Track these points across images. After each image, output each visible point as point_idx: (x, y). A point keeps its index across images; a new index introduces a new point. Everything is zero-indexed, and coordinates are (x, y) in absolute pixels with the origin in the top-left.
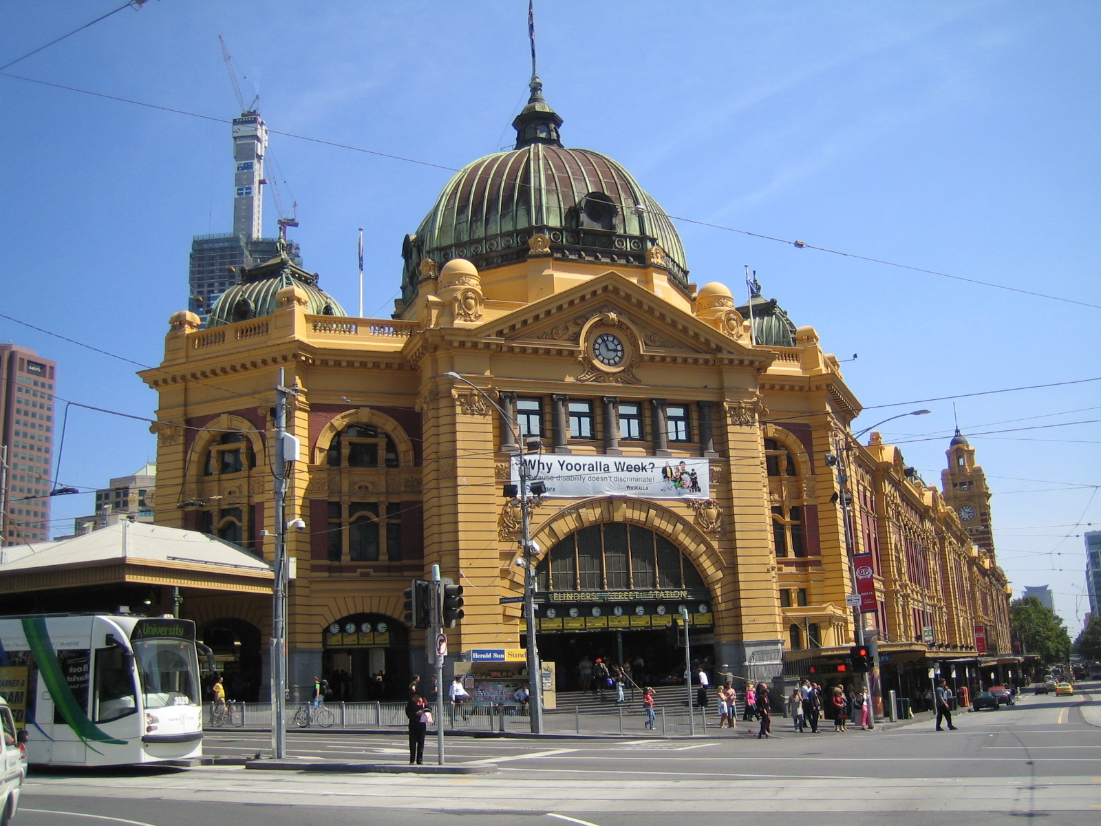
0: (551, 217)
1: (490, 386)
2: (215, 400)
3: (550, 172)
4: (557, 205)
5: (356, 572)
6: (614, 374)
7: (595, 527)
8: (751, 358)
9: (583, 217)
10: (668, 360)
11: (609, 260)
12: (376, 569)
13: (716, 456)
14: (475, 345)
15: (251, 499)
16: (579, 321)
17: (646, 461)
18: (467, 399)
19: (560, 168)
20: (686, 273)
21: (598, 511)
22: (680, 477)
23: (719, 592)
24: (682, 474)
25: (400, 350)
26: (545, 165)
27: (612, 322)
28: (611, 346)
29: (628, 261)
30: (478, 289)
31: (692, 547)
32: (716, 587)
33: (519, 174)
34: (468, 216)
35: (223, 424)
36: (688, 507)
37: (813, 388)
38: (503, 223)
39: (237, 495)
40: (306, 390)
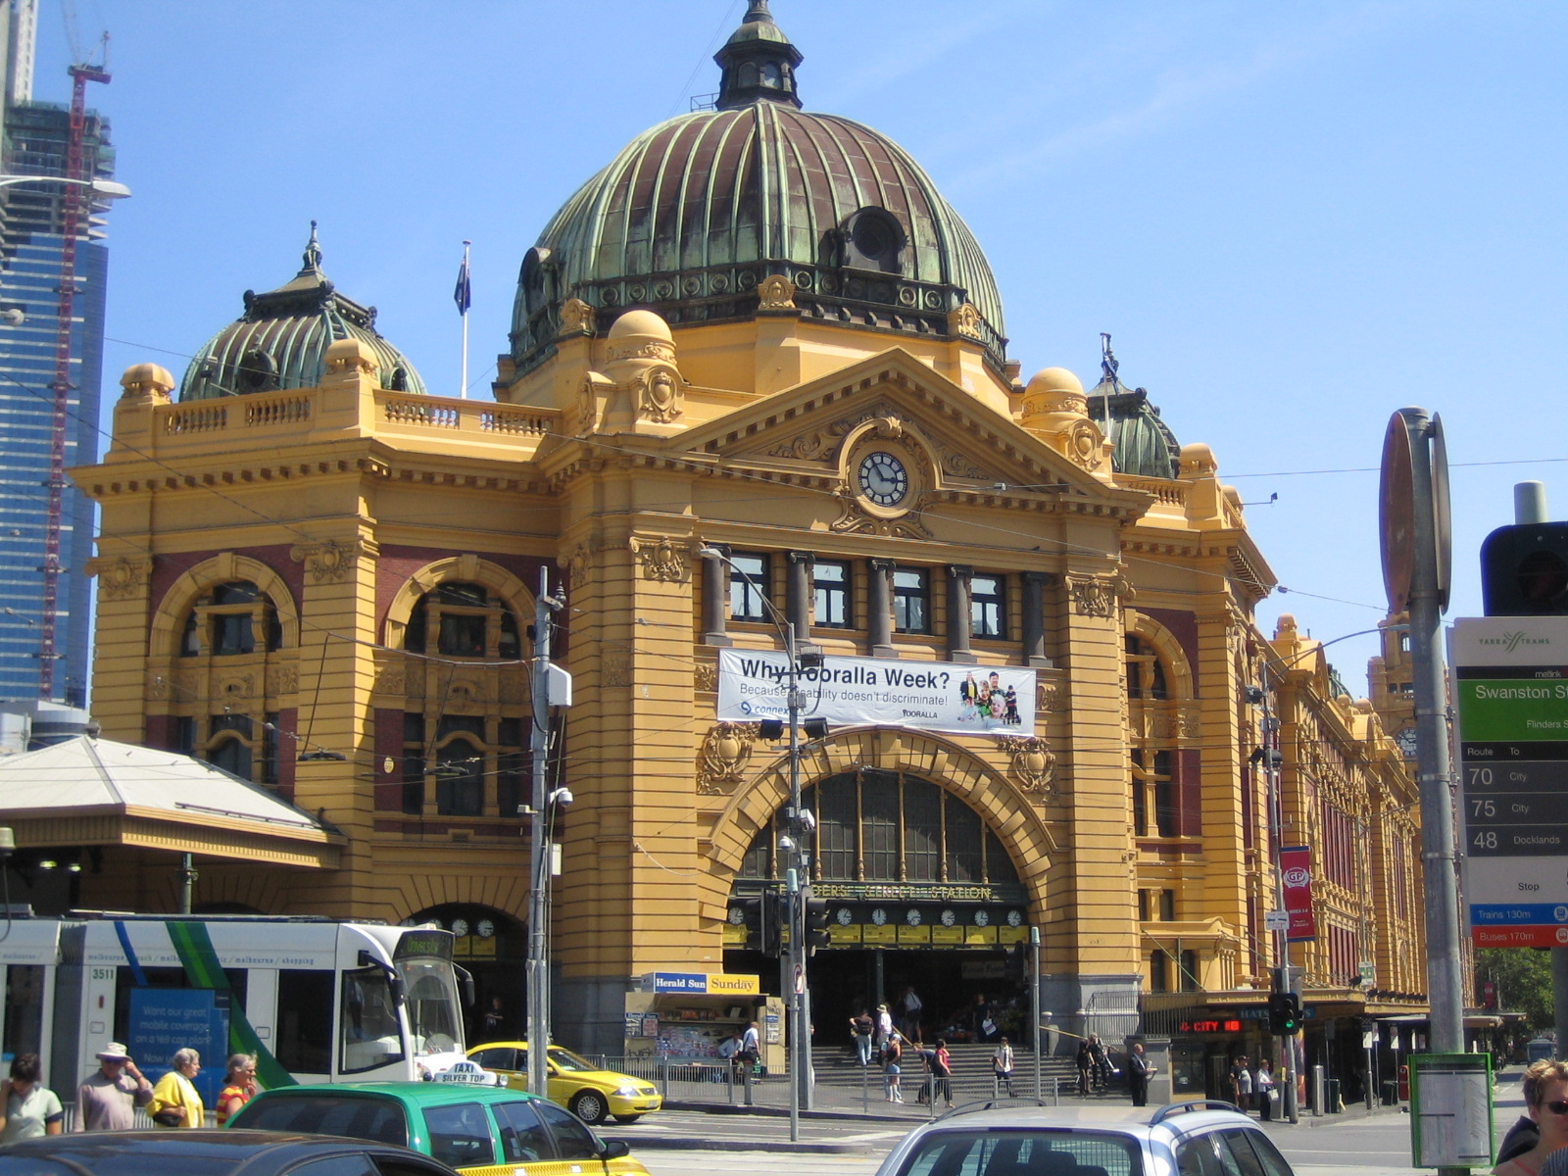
0: (797, 245)
1: (691, 534)
2: (207, 527)
3: (794, 165)
4: (806, 225)
5: (446, 833)
6: (890, 520)
7: (849, 776)
8: (1113, 504)
9: (851, 249)
10: (981, 501)
11: (886, 325)
12: (479, 829)
13: (1049, 666)
14: (670, 465)
15: (270, 701)
16: (838, 429)
17: (936, 670)
18: (655, 554)
19: (812, 157)
20: (1003, 342)
21: (855, 749)
22: (989, 699)
23: (1042, 892)
24: (992, 693)
25: (528, 459)
26: (785, 148)
27: (893, 435)
28: (887, 473)
29: (919, 327)
30: (672, 364)
31: (1003, 815)
32: (1038, 883)
33: (742, 164)
34: (649, 230)
35: (223, 568)
36: (1000, 748)
37: (1205, 552)
38: (712, 246)
39: (243, 692)
40: (374, 521)
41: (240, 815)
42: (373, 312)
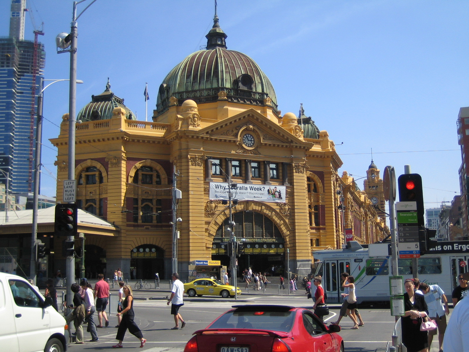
0: (227, 83)
1: (202, 154)
2: (84, 153)
3: (226, 64)
4: (229, 78)
5: (144, 227)
6: (250, 150)
7: (241, 212)
8: (304, 146)
9: (240, 84)
10: (272, 145)
11: (249, 103)
12: (152, 226)
13: (289, 185)
14: (198, 137)
15: (101, 196)
16: (238, 128)
17: (262, 186)
18: (194, 159)
19: (231, 62)
20: (277, 106)
21: (243, 206)
22: (275, 194)
23: (288, 240)
24: (275, 192)
25: (162, 136)
26: (224, 60)
27: (251, 129)
28: (250, 139)
29: (257, 103)
30: (197, 113)
31: (278, 221)
32: (287, 238)
33: (214, 63)
34: (191, 80)
35: (89, 163)
36: (277, 205)
37: (326, 157)
38: (207, 84)
39: (94, 194)
40: (125, 152)
41: (95, 224)
42: (123, 100)
